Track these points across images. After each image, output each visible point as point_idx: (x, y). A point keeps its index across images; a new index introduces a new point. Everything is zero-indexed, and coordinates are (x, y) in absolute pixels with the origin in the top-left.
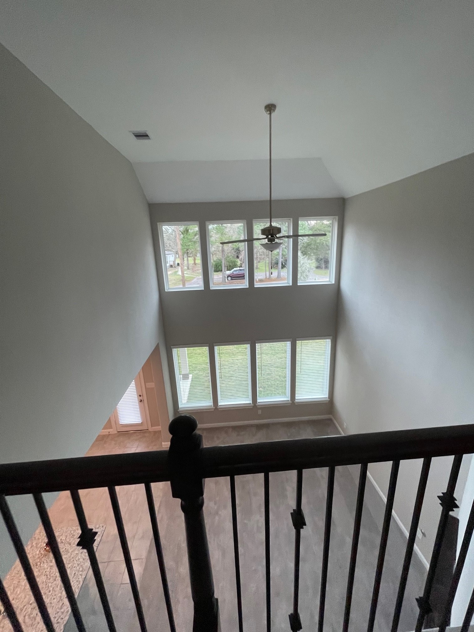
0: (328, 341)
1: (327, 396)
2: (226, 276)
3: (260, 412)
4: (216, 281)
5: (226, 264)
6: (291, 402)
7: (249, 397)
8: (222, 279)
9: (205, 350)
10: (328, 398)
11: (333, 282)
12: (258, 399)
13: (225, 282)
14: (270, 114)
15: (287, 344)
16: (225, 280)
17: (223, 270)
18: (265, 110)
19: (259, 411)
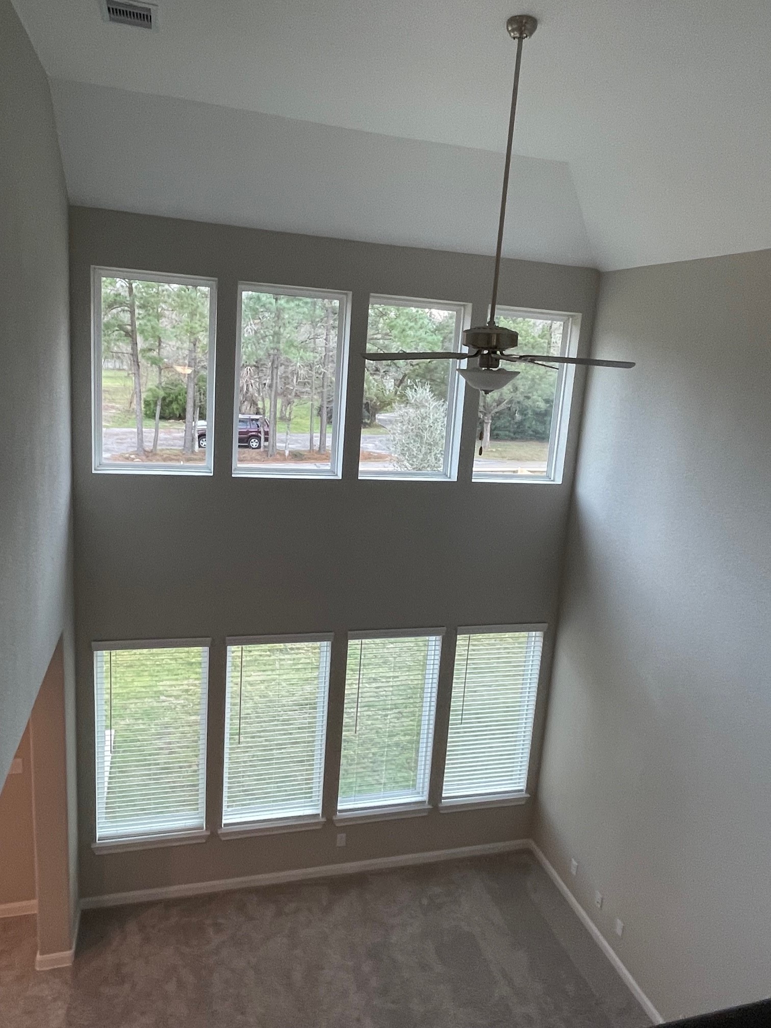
0: (535, 637)
1: (522, 785)
2: (197, 435)
3: (341, 840)
4: (164, 447)
5: (197, 401)
6: (430, 807)
7: (311, 797)
8: (182, 443)
9: (199, 655)
10: (524, 793)
11: (559, 481)
12: (342, 802)
13: (193, 452)
14: (521, 39)
15: (430, 643)
16: (193, 446)
17: (189, 415)
18: (508, 29)
19: (339, 836)
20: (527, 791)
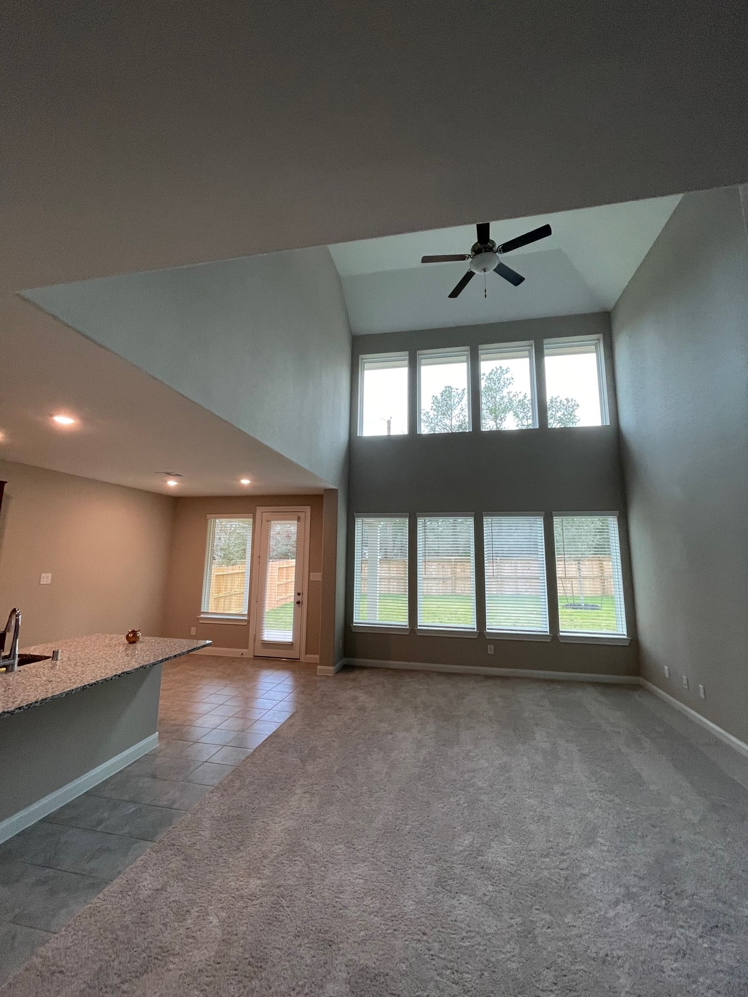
3: (491, 649)
6: (551, 636)
9: (404, 522)
10: (626, 636)
19: (489, 646)
20: (628, 635)
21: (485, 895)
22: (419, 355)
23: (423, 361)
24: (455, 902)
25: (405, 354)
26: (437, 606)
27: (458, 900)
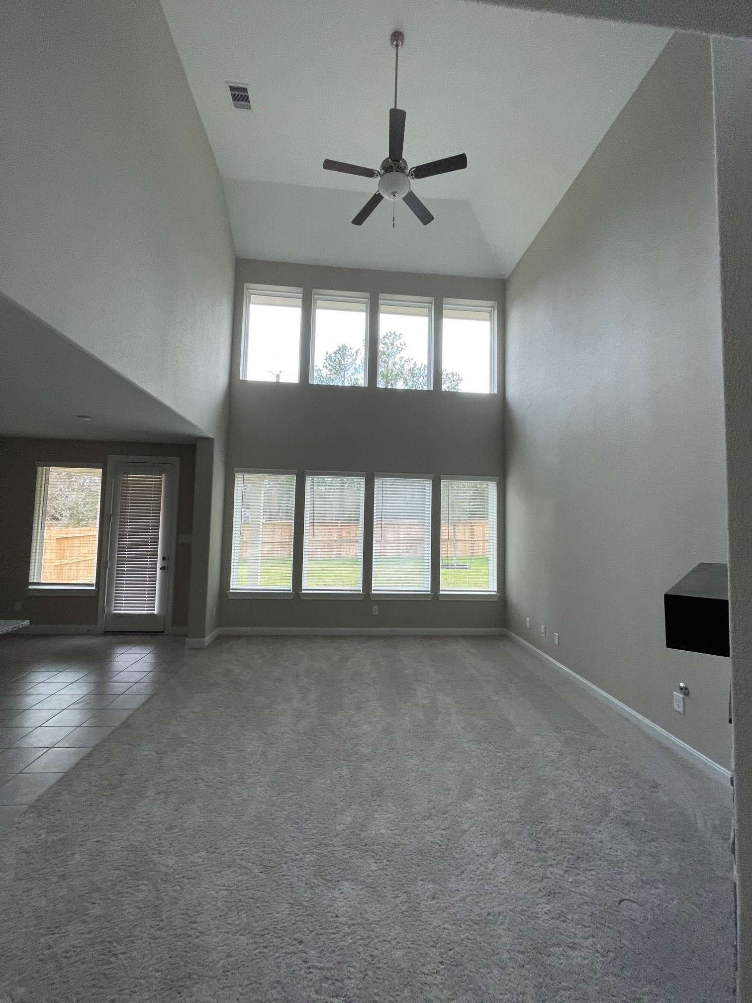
1: (495, 588)
3: (375, 609)
6: (432, 594)
10: (496, 592)
11: (496, 392)
20: (498, 592)
21: (369, 876)
22: (315, 294)
23: (319, 303)
24: (336, 893)
25: (298, 292)
26: (322, 568)
27: (340, 889)
